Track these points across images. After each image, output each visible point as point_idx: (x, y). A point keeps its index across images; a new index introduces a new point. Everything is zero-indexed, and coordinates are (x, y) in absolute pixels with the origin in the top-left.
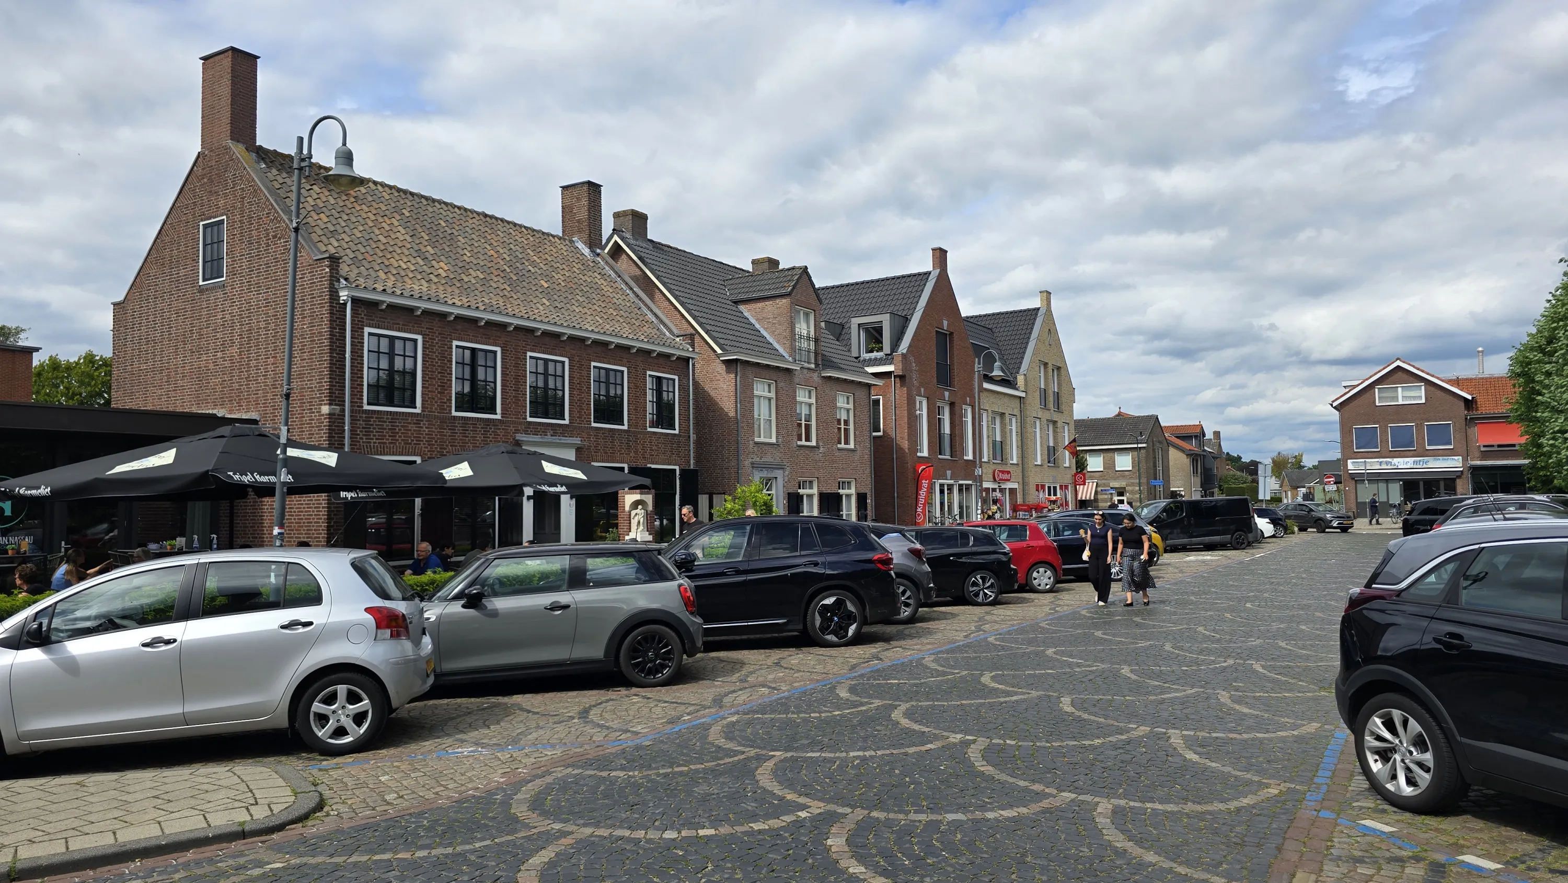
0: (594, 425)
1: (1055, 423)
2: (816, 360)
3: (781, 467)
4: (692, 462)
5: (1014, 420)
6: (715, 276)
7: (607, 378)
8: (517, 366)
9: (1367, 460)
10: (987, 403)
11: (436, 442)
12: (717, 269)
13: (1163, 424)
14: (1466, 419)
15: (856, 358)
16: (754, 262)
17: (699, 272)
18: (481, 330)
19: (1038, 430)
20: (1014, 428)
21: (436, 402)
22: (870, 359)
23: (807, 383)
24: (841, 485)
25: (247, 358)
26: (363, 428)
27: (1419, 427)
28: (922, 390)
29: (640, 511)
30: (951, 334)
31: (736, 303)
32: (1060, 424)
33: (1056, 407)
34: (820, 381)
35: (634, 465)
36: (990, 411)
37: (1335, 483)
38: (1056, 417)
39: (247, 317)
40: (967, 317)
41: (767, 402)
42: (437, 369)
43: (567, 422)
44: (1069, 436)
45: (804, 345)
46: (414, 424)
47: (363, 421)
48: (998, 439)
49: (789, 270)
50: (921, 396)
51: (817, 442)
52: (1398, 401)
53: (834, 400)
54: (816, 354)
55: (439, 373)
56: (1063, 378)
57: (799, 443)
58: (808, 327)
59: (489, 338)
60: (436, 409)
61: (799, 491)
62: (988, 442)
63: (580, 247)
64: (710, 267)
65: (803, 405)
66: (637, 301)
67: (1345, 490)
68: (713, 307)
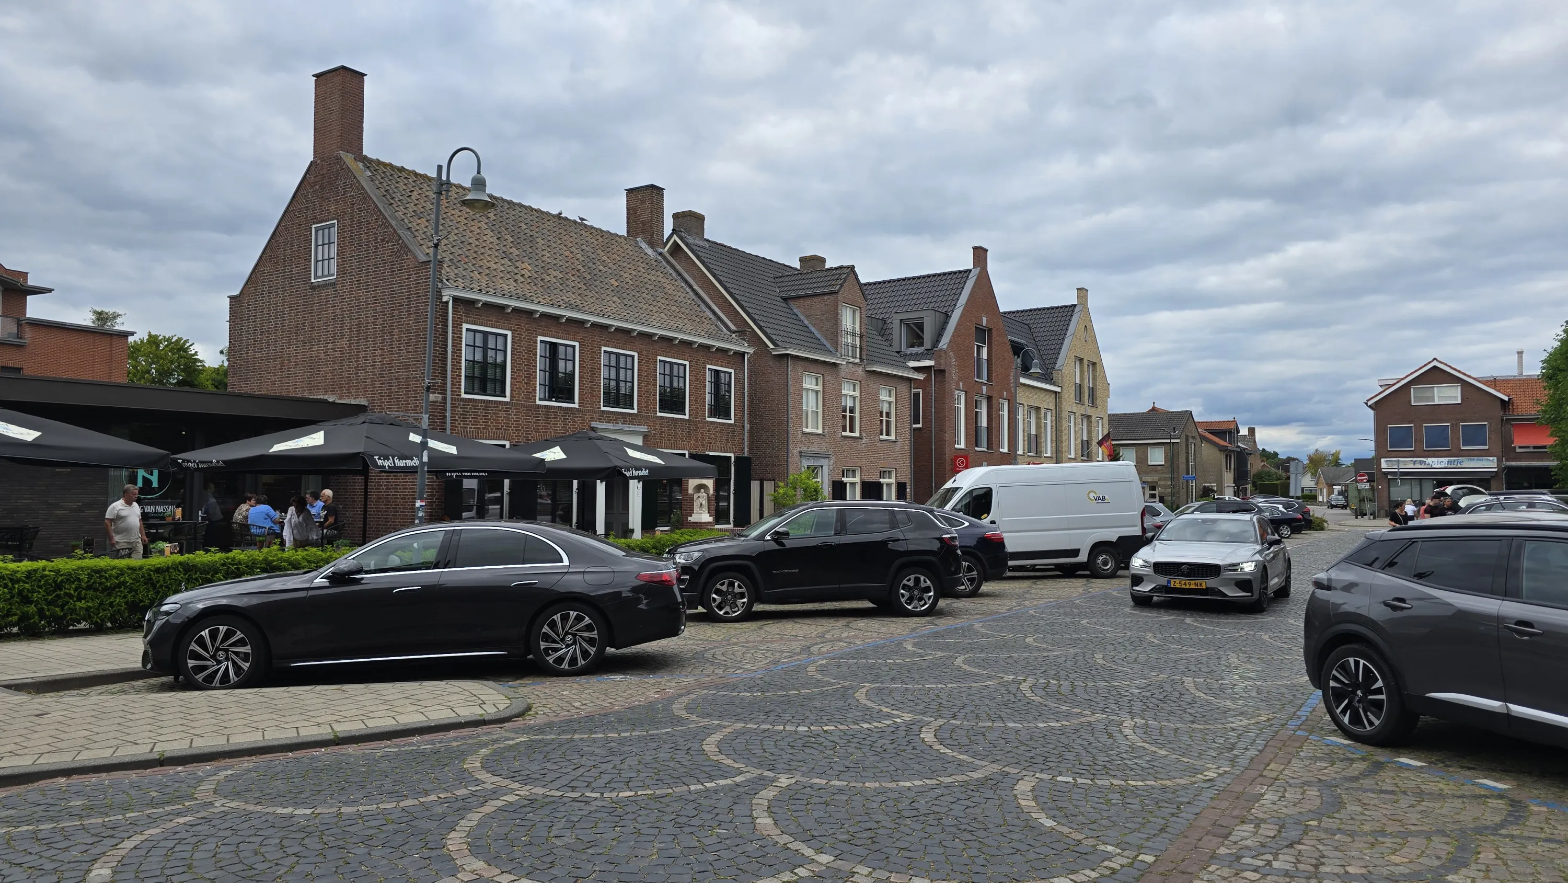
0: (659, 414)
1: (1089, 417)
2: (861, 355)
3: (826, 456)
4: (746, 450)
5: (1049, 414)
6: (766, 274)
7: (671, 371)
8: (592, 359)
9: (1400, 459)
10: (1023, 397)
11: (522, 428)
12: (768, 267)
13: (1196, 420)
14: (1502, 420)
15: (898, 352)
16: (802, 260)
17: (752, 270)
18: (562, 327)
19: (1072, 424)
20: (1049, 422)
21: (523, 392)
22: (911, 354)
23: (851, 378)
24: (882, 474)
25: (356, 349)
26: (461, 414)
27: (1455, 426)
28: (961, 384)
29: (703, 494)
30: (990, 330)
31: (785, 299)
32: (1094, 419)
33: (1091, 402)
34: (864, 375)
35: (694, 452)
36: (1026, 406)
37: (1368, 481)
38: (1090, 411)
39: (356, 312)
40: (1005, 313)
41: (814, 394)
42: (524, 362)
43: (635, 411)
44: (1103, 430)
45: (849, 340)
46: (504, 411)
47: (461, 408)
48: (1033, 432)
49: (837, 269)
50: (960, 390)
51: (860, 434)
52: (1434, 401)
53: (877, 395)
54: (861, 349)
55: (526, 365)
56: (1098, 373)
57: (844, 434)
58: (854, 323)
59: (569, 334)
60: (523, 398)
61: (843, 479)
62: (1024, 436)
63: (643, 247)
64: (761, 265)
65: (848, 397)
66: (696, 299)
67: (1378, 488)
68: (764, 304)
